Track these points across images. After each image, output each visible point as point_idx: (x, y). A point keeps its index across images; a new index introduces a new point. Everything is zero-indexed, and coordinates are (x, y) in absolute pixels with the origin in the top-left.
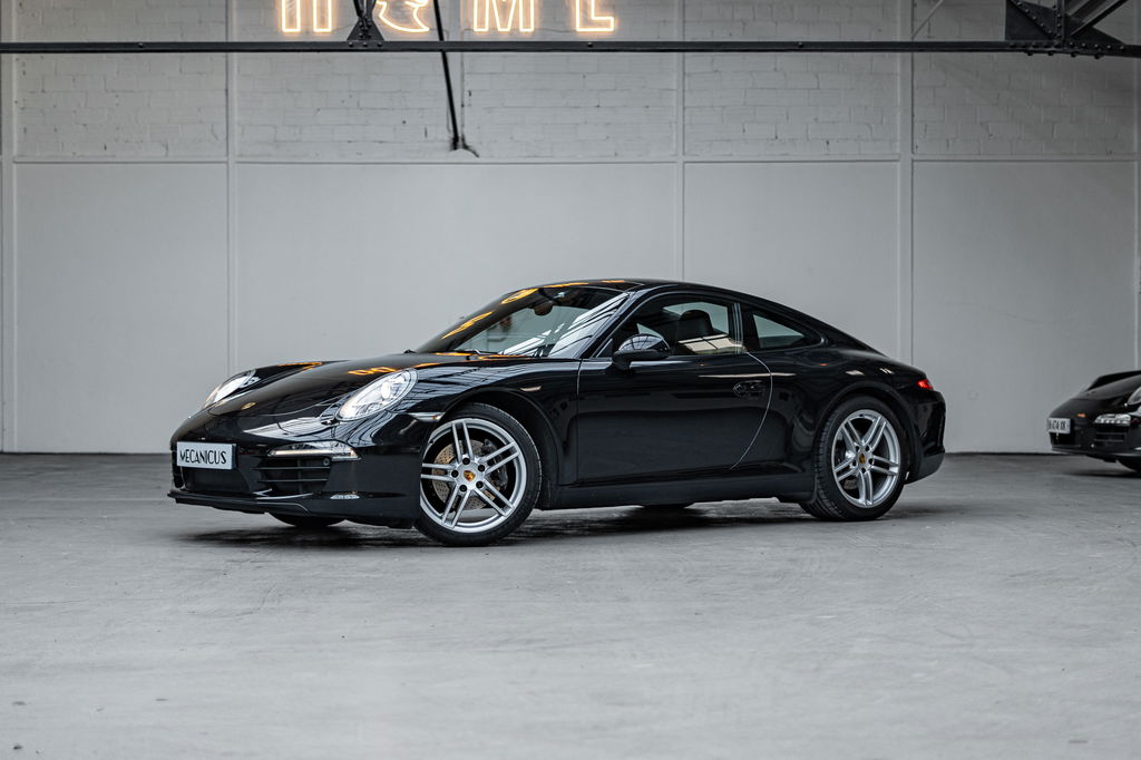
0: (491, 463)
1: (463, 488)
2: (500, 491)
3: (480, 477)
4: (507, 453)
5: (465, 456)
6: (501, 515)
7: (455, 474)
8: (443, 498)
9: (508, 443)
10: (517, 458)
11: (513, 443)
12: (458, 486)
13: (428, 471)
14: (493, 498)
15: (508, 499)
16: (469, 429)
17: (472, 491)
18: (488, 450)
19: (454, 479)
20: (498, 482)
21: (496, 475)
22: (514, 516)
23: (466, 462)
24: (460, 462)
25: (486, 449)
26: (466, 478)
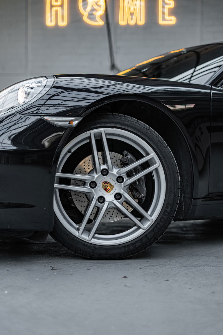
0: (129, 174)
1: (102, 200)
2: (139, 203)
3: (119, 188)
4: (146, 165)
5: (104, 167)
6: (139, 228)
7: (93, 184)
8: (81, 209)
9: (148, 154)
10: (156, 170)
11: (153, 154)
12: (96, 197)
13: (67, 181)
14: (131, 209)
15: (147, 210)
16: (108, 140)
17: (110, 202)
18: (127, 162)
19: (92, 190)
20: (137, 193)
21: (134, 186)
22: (153, 229)
23: (105, 173)
24: (99, 173)
25: (125, 160)
26: (104, 189)
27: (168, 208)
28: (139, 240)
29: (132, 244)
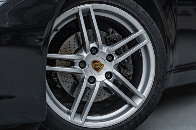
0: (119, 52)
1: (92, 80)
3: (109, 67)
5: (93, 45)
6: (131, 106)
7: (83, 64)
9: (136, 31)
10: (145, 47)
11: (141, 30)
12: (87, 77)
15: (137, 87)
16: (97, 17)
17: (101, 82)
18: (115, 39)
19: (82, 70)
20: (125, 71)
21: (123, 64)
22: (146, 107)
23: (94, 52)
24: (88, 52)
25: (113, 38)
26: (94, 69)
27: (159, 85)
28: (132, 119)
29: (127, 124)
